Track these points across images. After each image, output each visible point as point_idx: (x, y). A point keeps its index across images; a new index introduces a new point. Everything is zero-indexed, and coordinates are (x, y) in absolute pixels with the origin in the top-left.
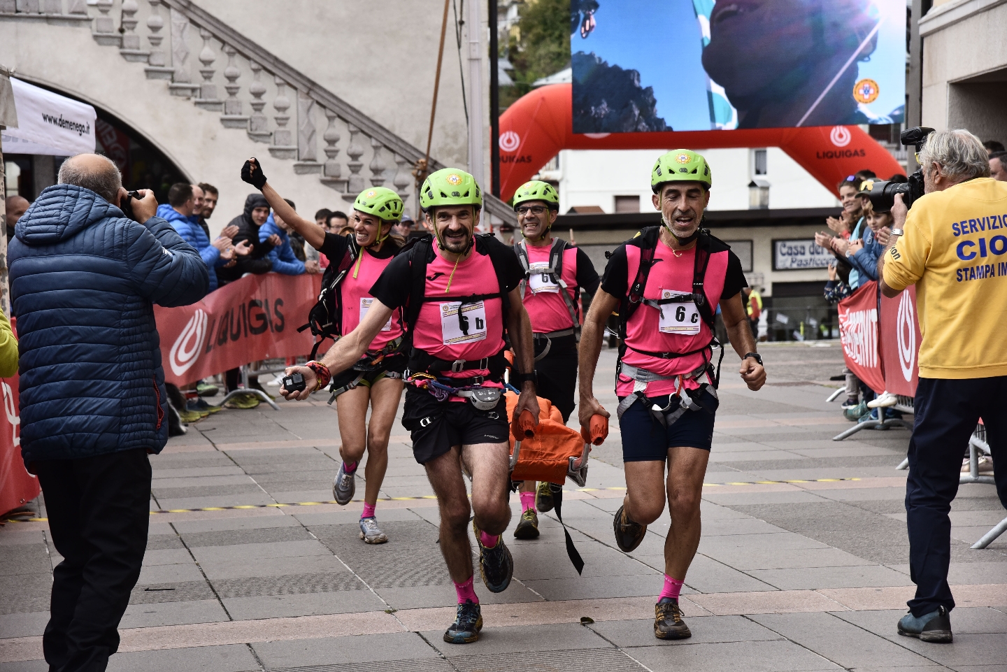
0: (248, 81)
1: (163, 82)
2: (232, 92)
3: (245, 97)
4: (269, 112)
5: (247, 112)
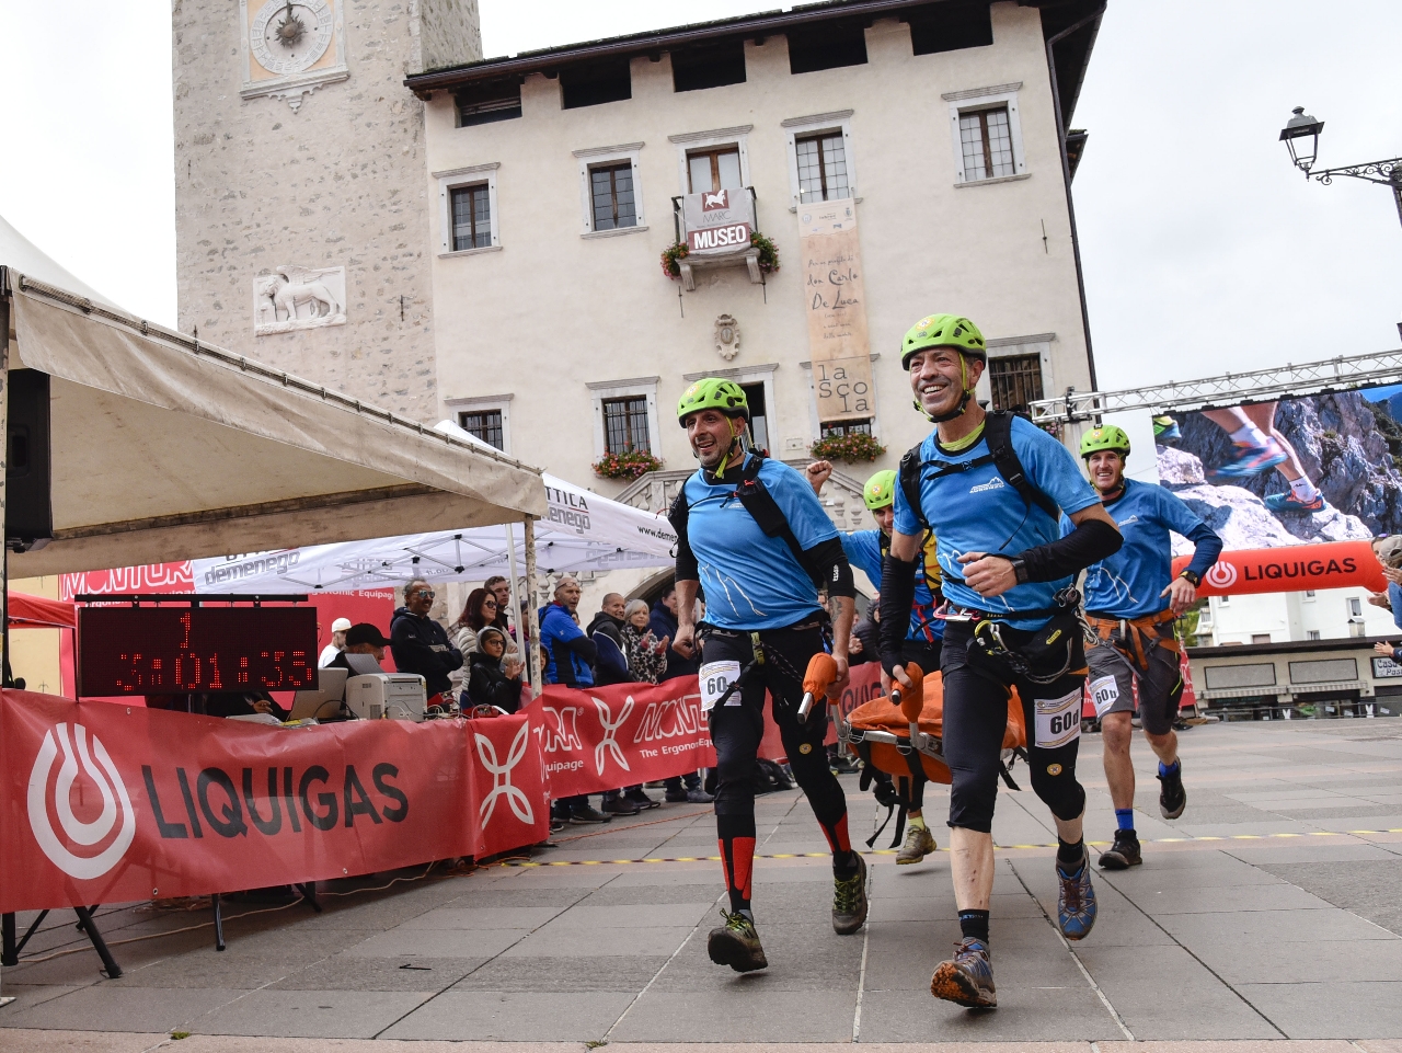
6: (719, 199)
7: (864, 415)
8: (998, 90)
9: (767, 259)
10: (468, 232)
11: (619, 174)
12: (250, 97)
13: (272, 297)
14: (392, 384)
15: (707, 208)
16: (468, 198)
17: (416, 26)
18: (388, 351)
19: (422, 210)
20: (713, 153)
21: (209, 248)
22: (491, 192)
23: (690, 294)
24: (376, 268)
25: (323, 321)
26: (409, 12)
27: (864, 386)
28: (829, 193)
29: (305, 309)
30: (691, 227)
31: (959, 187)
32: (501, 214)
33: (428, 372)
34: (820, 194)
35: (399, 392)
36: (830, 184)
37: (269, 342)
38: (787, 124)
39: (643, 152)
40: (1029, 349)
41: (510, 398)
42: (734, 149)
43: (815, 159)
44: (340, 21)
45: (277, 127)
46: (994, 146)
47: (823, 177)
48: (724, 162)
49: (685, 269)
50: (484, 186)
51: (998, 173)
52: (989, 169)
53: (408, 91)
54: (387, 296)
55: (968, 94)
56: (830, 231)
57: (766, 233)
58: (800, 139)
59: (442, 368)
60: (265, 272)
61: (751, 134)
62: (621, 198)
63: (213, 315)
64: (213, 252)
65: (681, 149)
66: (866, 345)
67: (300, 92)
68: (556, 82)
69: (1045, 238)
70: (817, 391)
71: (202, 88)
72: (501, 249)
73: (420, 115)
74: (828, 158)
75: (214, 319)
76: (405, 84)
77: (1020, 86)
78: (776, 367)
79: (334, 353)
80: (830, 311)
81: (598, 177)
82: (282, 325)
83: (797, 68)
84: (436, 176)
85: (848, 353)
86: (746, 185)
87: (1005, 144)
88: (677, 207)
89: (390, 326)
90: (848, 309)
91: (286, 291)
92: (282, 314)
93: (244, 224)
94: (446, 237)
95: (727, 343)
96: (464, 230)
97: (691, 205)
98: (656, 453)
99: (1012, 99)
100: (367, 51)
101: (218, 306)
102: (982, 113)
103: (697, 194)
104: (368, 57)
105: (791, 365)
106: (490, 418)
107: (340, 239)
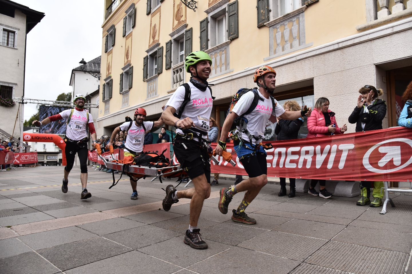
8: (13, 28)
40: (10, 85)
46: (10, 40)
51: (10, 46)
52: (8, 44)
55: (6, 26)
69: (18, 63)
77: (19, 30)
87: (13, 40)
99: (17, 32)
102: (9, 32)
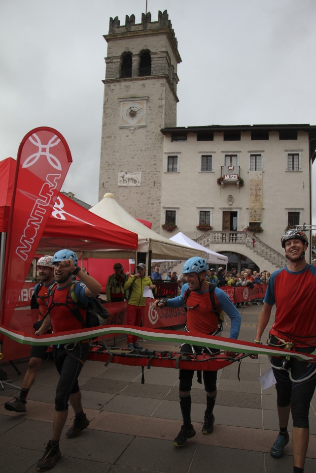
0: (269, 253)
1: (256, 253)
2: (266, 254)
3: (268, 255)
4: (272, 258)
5: (269, 258)
6: (232, 168)
7: (259, 222)
8: (297, 151)
9: (241, 183)
10: (172, 167)
11: (209, 158)
12: (121, 128)
13: (123, 177)
14: (151, 202)
15: (229, 170)
16: (172, 159)
17: (163, 116)
18: (150, 194)
19: (161, 161)
20: (231, 156)
21: (108, 164)
22: (178, 159)
23: (223, 189)
24: (149, 174)
25: (135, 185)
26: (162, 112)
27: (260, 215)
28: (257, 169)
29: (131, 181)
30: (225, 174)
31: (286, 172)
32: (180, 164)
33: (159, 200)
34: (254, 169)
35: (152, 204)
36: (257, 167)
37: (121, 189)
38: (249, 152)
39: (215, 154)
40: (297, 211)
41: (178, 208)
42: (236, 156)
43: (254, 161)
44: (145, 112)
45: (127, 136)
46: (295, 163)
47: (256, 165)
48: (233, 158)
49: (222, 183)
50: (177, 157)
51: (295, 169)
52: (293, 168)
53: (160, 132)
54: (151, 181)
55: (290, 151)
56: (256, 178)
57: (242, 177)
58: (252, 155)
59: (163, 199)
60: (122, 171)
61: (240, 153)
62: (208, 164)
63: (108, 180)
64: (109, 165)
65: (224, 154)
66: (262, 206)
67: (134, 128)
68: (196, 134)
69: (304, 186)
70: (249, 215)
71: (110, 124)
72: (179, 173)
73: (163, 138)
74: (257, 161)
75: (108, 181)
76: (160, 131)
77: (302, 150)
78: (241, 208)
79: (137, 193)
80: (254, 197)
81: (204, 158)
82: (125, 185)
83: (252, 139)
84: (165, 153)
85: (257, 207)
86: (238, 165)
87: (297, 163)
88: (222, 168)
89: (151, 188)
90: (258, 197)
91: (127, 176)
92: (125, 182)
93: (118, 159)
94: (166, 168)
95: (230, 201)
96: (171, 167)
97: (225, 169)
98: (211, 225)
99: (300, 153)
100: (151, 120)
101: (109, 178)
102: (293, 155)
103: (227, 166)
104: (151, 122)
105: (244, 208)
106: (173, 212)
107: (141, 165)
